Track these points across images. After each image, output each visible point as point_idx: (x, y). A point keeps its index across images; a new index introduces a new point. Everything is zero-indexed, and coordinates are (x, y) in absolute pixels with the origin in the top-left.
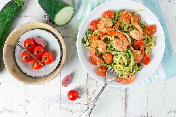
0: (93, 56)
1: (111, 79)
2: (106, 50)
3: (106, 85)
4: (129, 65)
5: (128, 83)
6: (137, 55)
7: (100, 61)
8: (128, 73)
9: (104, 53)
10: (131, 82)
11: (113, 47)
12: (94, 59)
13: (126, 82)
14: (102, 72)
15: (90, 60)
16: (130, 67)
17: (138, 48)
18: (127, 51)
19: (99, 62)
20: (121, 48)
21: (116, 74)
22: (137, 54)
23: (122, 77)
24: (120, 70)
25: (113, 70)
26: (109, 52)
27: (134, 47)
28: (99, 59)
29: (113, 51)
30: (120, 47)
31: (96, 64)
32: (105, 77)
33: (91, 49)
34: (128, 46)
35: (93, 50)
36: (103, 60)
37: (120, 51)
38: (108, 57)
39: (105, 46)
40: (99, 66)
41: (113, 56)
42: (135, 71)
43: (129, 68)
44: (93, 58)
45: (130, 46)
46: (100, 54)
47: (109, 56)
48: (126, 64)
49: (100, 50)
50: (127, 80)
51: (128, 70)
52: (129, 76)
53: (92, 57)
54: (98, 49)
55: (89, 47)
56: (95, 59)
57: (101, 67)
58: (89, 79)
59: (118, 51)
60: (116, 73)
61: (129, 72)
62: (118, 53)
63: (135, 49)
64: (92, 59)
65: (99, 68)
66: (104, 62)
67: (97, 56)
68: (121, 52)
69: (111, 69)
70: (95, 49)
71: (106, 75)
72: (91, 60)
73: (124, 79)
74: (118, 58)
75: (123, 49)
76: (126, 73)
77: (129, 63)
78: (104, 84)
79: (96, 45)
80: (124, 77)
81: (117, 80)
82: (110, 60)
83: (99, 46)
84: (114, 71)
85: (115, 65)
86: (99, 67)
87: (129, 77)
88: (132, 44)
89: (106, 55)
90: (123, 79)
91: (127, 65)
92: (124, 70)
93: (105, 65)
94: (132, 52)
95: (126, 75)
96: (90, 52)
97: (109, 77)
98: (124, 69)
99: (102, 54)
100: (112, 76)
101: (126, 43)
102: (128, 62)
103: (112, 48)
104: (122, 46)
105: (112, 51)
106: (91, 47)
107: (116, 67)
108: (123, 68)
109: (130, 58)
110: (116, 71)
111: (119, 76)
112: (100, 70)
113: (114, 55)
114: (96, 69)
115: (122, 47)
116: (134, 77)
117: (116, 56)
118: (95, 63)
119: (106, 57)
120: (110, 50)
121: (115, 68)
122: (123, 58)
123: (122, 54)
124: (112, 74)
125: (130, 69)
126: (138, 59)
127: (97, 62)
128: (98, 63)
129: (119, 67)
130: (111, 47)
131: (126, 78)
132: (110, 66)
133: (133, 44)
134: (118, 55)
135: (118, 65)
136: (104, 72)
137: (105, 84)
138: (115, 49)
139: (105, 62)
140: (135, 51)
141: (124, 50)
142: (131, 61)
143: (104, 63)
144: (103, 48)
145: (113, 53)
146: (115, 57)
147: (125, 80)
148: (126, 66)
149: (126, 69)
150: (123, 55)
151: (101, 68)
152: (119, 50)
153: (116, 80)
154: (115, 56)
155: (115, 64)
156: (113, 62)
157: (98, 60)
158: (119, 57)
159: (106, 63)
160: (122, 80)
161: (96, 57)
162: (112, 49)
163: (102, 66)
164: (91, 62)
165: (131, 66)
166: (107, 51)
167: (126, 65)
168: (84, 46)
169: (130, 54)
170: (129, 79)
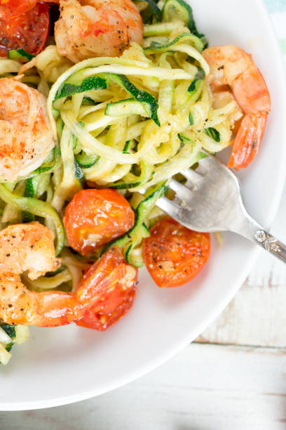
0: (76, 312)
1: (233, 203)
2: (41, 220)
3: (266, 240)
4: (152, 85)
5: (264, 93)
6: (87, 34)
7: (113, 264)
8: (199, 99)
9: (60, 237)
10: (258, 76)
11: (29, 181)
12: (99, 302)
13: (260, 106)
14: (183, 259)
15: (100, 328)
16: (162, 83)
17: (45, 19)
18: (58, 96)
19: (121, 275)
20: (35, 130)
21: (204, 163)
22: (86, 29)
23: (225, 135)
24: (176, 144)
25: (174, 186)
26: (56, 201)
27: (33, 44)
28: (98, 275)
29: (56, 178)
30: (28, 137)
31: (132, 292)
32: (221, 241)
33: (31, 317)
34: (25, 87)
35: (38, 305)
36: (106, 245)
37: (58, 140)
38: (92, 216)
39: (18, 229)
40: (143, 270)
41: (86, 185)
42: (193, 45)
43: (169, 89)
44: (93, 307)
45: (29, 65)
46: (68, 260)
47: (87, 210)
48: (142, 109)
49: (40, 261)
50: (243, 101)
51: (183, 96)
52: (219, 83)
53: (87, 313)
54: (33, 276)
55: (21, 330)
56: (95, 298)
57: (153, 259)
58: (223, 336)
59: (56, 151)
60: (195, 167)
61: (192, 88)
62: (67, 153)
63: (50, 39)
64: (98, 316)
65: (160, 276)
66: (121, 244)
67: (82, 282)
68: (66, 135)
69: (170, 195)
70: (32, 296)
71: (207, 235)
72: (103, 320)
73: (239, 115)
74: (99, 158)
75: (42, 119)
76: (201, 111)
77: (135, 92)
78: (259, 248)
79: (10, 287)
80: (229, 117)
81: (244, 165)
82: (108, 205)
83: (18, 271)
84: (181, 179)
85: (146, 173)
86: (150, 270)
87: (227, 88)
88: (14, 53)
89: (77, 230)
90: (238, 123)
91: (151, 99)
92: (179, 124)
93: (141, 233)
94: (66, 62)
95: (214, 106)
96: (49, 324)
97: (220, 216)
98: (172, 123)
99: (69, 251)
100: (211, 194)
101: (8, 95)
102: (129, 95)
103: (35, 183)
104: (22, 124)
105: (52, 184)
106: (22, 321)
107: (156, 166)
108: (168, 129)
109: (108, 79)
110: (183, 167)
111: (215, 147)
112: (168, 266)
113: (77, 174)
114: (164, 289)
115: (30, 121)
116: (227, 51)
117: (89, 166)
118: (123, 293)
119: (90, 228)
120: (44, 198)
121: (167, 175)
122: (100, 123)
123: (78, 130)
124: (201, 195)
125: (177, 83)
126: (112, 20)
127: (118, 286)
128: (127, 281)
129: (161, 147)
130: (26, 189)
131: (231, 106)
132: (148, 204)
133: (15, 44)
134: (81, 153)
135: (147, 154)
136: (182, 242)
137: (262, 244)
138: (40, 170)
139: (121, 237)
140: (59, 36)
141: (51, 114)
142: (123, 77)
143: (126, 240)
144: (28, 242)
145: (69, 179)
146: (92, 174)
147: (244, 113)
148: (154, 106)
149: (173, 112)
150: (82, 121)
151: (155, 261)
152: (52, 146)
153: (242, 171)
154: (87, 170)
155: (135, 170)
156: (124, 187)
157: (108, 278)
158: (92, 146)
159: (126, 228)
160: (241, 134)
161: (83, 294)
162: (39, 185)
163: (145, 255)
164: (117, 319)
165: (154, 78)
166: (51, 217)
167: (148, 106)
168: (11, 361)
169: (78, 80)
170: (237, 88)
